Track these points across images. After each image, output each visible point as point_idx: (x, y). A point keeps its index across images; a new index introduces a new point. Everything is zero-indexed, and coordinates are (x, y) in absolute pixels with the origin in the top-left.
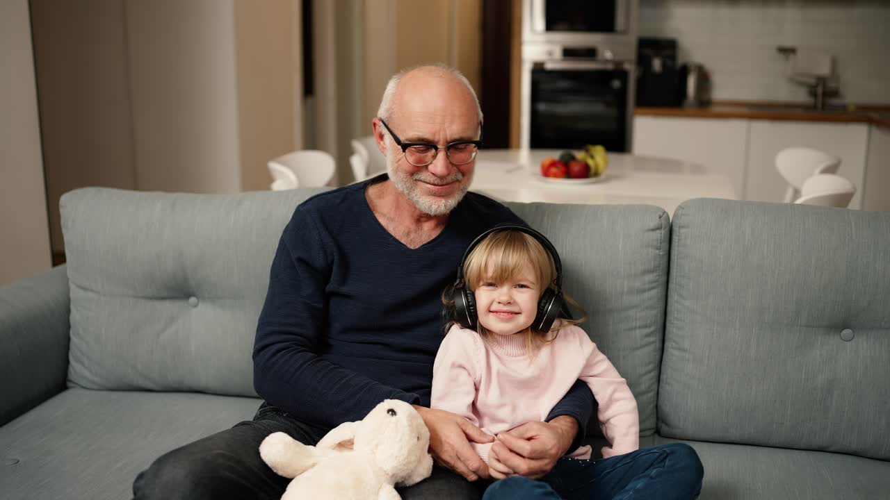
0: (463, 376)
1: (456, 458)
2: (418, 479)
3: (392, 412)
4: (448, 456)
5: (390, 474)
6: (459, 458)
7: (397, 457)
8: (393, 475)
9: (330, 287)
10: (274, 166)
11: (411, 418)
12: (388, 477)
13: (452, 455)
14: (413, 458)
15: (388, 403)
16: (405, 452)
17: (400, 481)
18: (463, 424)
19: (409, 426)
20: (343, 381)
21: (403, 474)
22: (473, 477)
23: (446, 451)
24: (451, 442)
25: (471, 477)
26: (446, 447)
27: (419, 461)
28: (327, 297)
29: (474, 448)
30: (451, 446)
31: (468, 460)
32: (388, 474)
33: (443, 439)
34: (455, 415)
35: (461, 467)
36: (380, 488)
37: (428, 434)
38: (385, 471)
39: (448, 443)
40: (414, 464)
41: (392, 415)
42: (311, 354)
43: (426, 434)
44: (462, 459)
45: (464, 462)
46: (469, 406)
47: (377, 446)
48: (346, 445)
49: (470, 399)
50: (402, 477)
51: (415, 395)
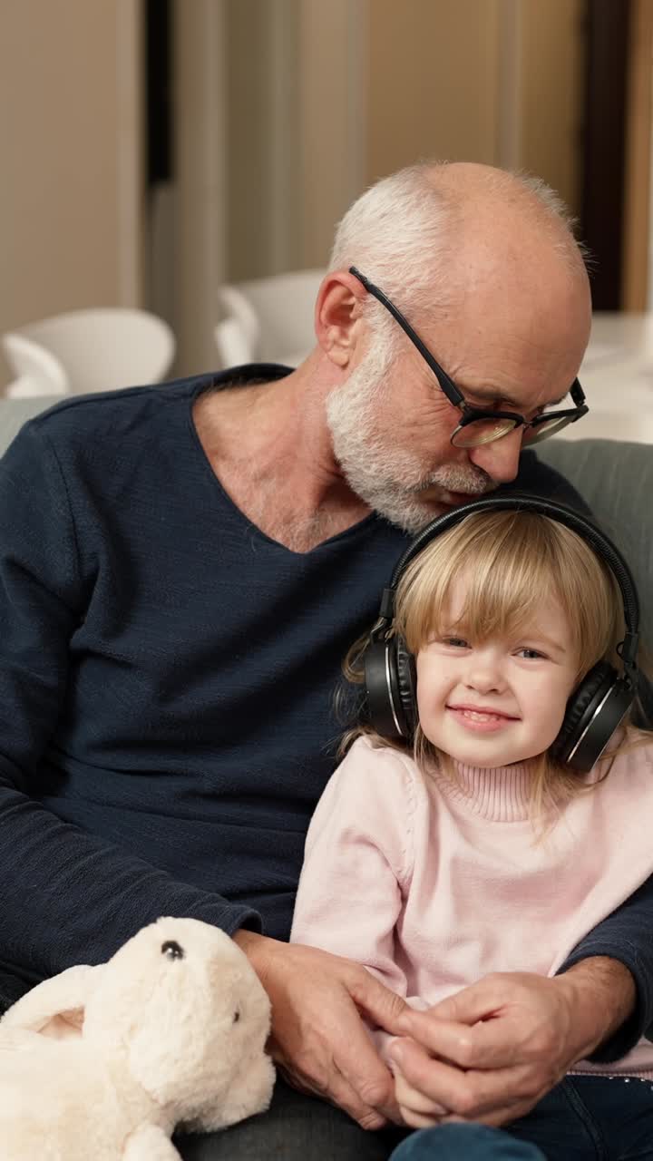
0: (370, 864)
1: (332, 1072)
2: (232, 1116)
3: (174, 949)
4: (313, 1064)
5: (162, 1102)
6: (339, 1072)
7: (176, 1061)
8: (168, 1105)
9: (81, 638)
10: (19, 346)
11: (218, 965)
12: (156, 1106)
13: (324, 1063)
14: (220, 1065)
15: (167, 928)
16: (198, 1048)
17: (188, 1118)
18: (359, 986)
19: (213, 985)
20: (81, 864)
21: (195, 1102)
22: (372, 1121)
23: (311, 1052)
24: (322, 1032)
25: (366, 1119)
26: (311, 1042)
27: (237, 1074)
28: (73, 660)
29: (378, 1048)
30: (323, 1041)
31: (361, 1078)
32: (155, 1101)
33: (305, 1019)
34: (342, 962)
35: (345, 1095)
36: (128, 1135)
37: (265, 1006)
38: (147, 1093)
39: (316, 1033)
40: (222, 1082)
41: (173, 956)
42: (14, 793)
43: (260, 1005)
44: (346, 1074)
45: (350, 1082)
46: (382, 940)
47: (132, 1028)
48: (68, 1021)
49: (385, 923)
50: (194, 1110)
51: (249, 910)
